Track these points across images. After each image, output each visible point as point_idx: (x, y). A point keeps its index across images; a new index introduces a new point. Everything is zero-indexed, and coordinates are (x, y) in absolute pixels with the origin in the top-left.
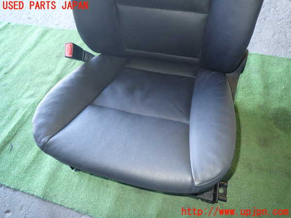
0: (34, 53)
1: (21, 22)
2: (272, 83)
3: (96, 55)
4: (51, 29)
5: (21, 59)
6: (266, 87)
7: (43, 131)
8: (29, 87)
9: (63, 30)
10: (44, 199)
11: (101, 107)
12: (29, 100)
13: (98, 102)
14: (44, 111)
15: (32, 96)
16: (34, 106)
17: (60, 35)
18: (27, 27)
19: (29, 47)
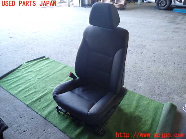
0: (59, 73)
1: (58, 61)
2: (140, 106)
3: (78, 78)
4: (68, 66)
5: (54, 74)
6: (137, 107)
7: (55, 92)
8: (53, 83)
9: (72, 67)
10: (45, 118)
11: (73, 92)
12: (51, 87)
13: (73, 91)
14: (57, 88)
15: (53, 86)
16: (52, 90)
17: (70, 69)
18: (60, 63)
19: (58, 70)
